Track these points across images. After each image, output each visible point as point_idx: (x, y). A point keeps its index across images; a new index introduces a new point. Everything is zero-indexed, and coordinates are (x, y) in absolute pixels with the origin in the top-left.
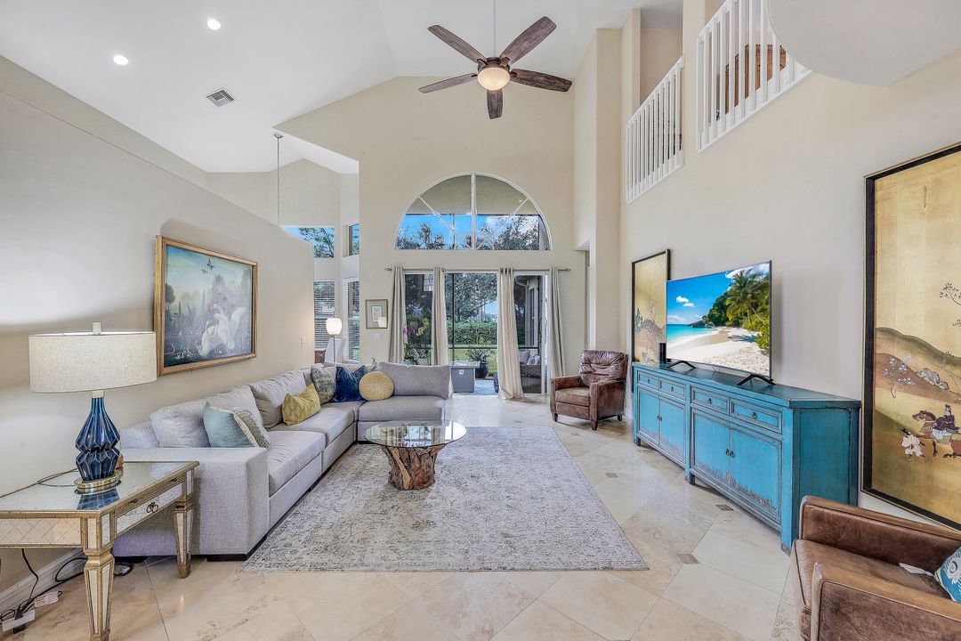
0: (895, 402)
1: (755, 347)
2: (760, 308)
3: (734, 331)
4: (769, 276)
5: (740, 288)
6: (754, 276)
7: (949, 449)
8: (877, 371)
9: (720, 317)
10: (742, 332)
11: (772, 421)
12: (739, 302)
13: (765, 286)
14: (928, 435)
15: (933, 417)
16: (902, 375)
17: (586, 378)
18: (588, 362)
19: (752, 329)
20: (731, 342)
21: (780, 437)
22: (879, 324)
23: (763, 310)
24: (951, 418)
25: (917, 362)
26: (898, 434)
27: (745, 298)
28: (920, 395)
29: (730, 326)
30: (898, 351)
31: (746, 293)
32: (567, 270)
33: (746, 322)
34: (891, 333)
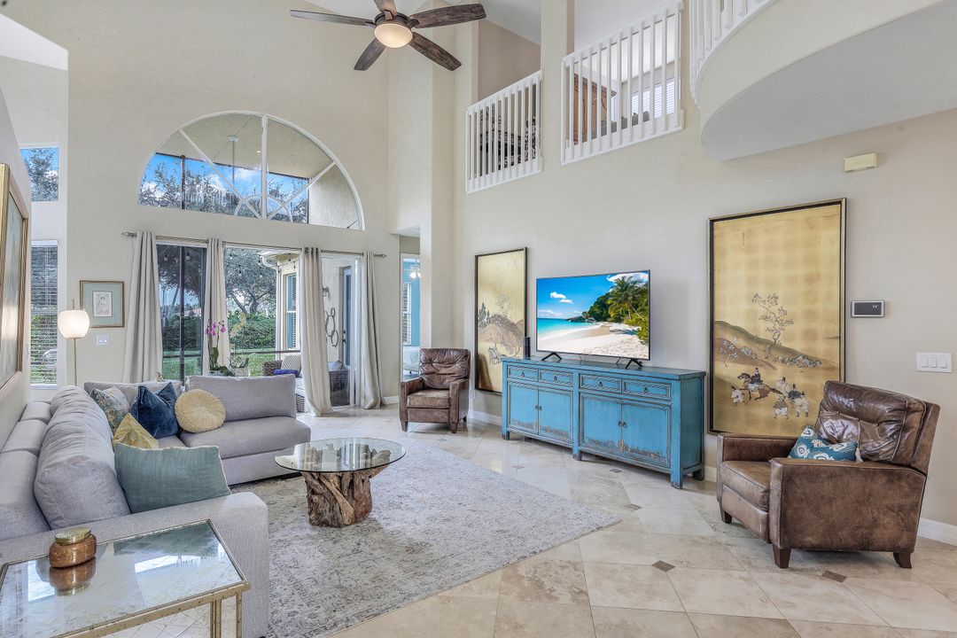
0: (728, 370)
1: (636, 339)
2: (640, 308)
3: (615, 326)
4: (648, 284)
5: (622, 291)
6: (635, 283)
7: (757, 394)
8: (716, 350)
9: (602, 313)
10: (623, 326)
11: (662, 392)
12: (620, 302)
13: (645, 292)
14: (746, 388)
15: (749, 376)
16: (731, 352)
17: (428, 379)
18: (429, 361)
19: (630, 324)
20: (612, 335)
21: (669, 404)
22: (716, 319)
23: (643, 310)
24: (759, 375)
25: (739, 342)
26: (729, 390)
27: (626, 299)
28: (741, 363)
29: (612, 321)
30: (729, 337)
31: (627, 296)
32: (381, 256)
33: (627, 318)
34: (724, 324)
